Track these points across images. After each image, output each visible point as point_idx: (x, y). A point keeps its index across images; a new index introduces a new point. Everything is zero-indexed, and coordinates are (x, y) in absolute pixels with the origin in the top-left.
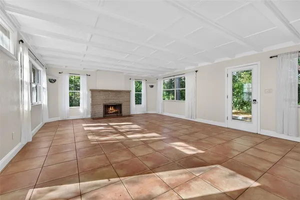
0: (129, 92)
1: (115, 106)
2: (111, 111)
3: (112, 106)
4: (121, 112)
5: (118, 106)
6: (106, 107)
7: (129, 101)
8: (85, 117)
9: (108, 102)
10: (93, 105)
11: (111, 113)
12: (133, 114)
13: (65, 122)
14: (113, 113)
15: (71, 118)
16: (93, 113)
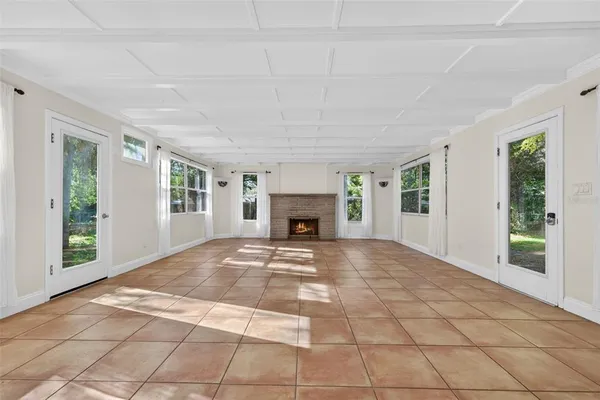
0: (334, 198)
1: (307, 222)
2: (301, 229)
3: (302, 221)
4: (317, 233)
5: (313, 223)
6: (293, 222)
7: (333, 214)
8: (262, 235)
9: (295, 215)
10: (273, 218)
11: (300, 234)
12: (343, 237)
13: (238, 241)
14: (305, 233)
15: (246, 236)
16: (272, 231)
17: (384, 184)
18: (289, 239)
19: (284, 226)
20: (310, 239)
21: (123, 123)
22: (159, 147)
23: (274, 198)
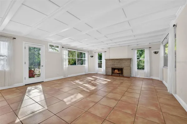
0: (130, 60)
1: (119, 69)
2: (116, 72)
3: (117, 69)
5: (121, 70)
11: (116, 74)
14: (118, 74)
15: (99, 73)
16: (106, 72)
17: (156, 53)
18: (112, 75)
19: (110, 71)
20: (119, 76)
21: (48, 42)
22: (63, 47)
23: (107, 60)
